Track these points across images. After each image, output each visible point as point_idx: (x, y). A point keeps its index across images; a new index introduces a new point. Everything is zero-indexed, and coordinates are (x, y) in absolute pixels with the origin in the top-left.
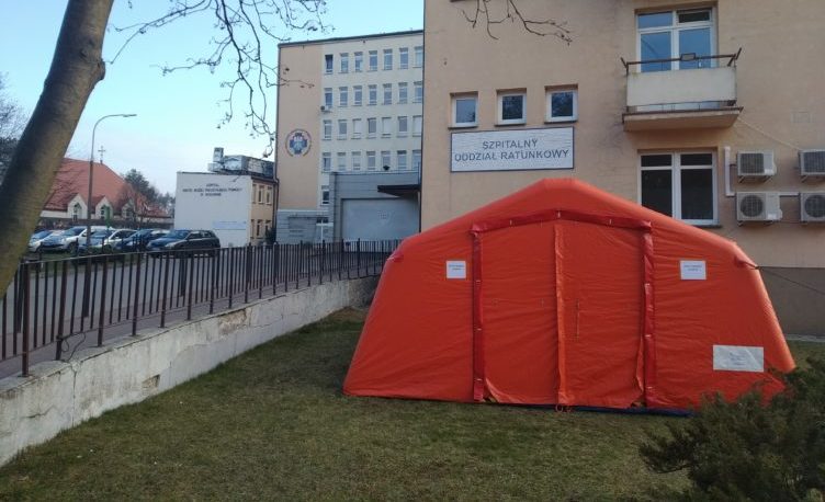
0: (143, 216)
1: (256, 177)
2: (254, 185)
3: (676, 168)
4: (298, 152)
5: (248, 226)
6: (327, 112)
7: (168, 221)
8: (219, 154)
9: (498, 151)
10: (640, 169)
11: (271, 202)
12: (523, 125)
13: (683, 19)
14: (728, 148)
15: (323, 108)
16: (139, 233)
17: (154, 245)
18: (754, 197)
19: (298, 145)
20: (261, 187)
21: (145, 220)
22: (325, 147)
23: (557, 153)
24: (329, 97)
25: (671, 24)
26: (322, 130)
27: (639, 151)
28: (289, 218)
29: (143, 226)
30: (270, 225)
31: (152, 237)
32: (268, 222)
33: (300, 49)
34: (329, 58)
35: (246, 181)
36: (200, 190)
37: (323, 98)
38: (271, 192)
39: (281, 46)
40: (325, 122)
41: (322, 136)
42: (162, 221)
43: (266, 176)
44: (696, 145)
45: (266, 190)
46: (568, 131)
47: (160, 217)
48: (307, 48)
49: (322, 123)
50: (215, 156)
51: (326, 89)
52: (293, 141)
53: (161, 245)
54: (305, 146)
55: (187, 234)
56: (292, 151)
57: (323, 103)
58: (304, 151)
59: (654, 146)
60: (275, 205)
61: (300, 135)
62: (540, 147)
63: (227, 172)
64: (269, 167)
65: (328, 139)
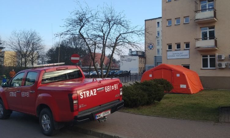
0: (112, 67)
1: (140, 56)
2: (139, 58)
3: (209, 58)
4: (151, 49)
5: (138, 69)
6: (158, 38)
7: (119, 68)
8: (130, 50)
9: (176, 55)
10: (202, 58)
11: (144, 63)
12: (180, 50)
13: (210, 28)
14: (217, 54)
15: (157, 37)
16: (112, 72)
17: (115, 74)
18: (220, 63)
19: (151, 47)
20: (141, 59)
21: (113, 68)
22: (158, 47)
23: (186, 55)
24: (158, 34)
25: (207, 29)
26: (157, 43)
27: (201, 55)
28: (149, 67)
29: (113, 70)
30: (144, 69)
31: (115, 72)
32: (143, 68)
33: (150, 21)
34: (158, 23)
35: (137, 58)
36: (126, 60)
37: (157, 34)
38: (144, 60)
39: (146, 21)
40: (158, 40)
41: (157, 44)
42: (117, 68)
43: (142, 56)
44: (212, 53)
45: (143, 60)
46: (188, 51)
47: (117, 67)
48: (152, 21)
49: (157, 41)
50: (129, 51)
51: (158, 31)
52: (149, 46)
53: (117, 74)
54: (153, 47)
55: (122, 72)
56: (149, 49)
57: (157, 35)
58: (152, 49)
59: (204, 54)
60: (145, 64)
61: (151, 44)
62: (183, 54)
63: (133, 55)
64: (143, 53)
65: (158, 45)
